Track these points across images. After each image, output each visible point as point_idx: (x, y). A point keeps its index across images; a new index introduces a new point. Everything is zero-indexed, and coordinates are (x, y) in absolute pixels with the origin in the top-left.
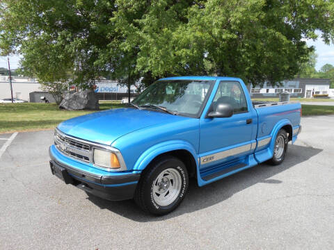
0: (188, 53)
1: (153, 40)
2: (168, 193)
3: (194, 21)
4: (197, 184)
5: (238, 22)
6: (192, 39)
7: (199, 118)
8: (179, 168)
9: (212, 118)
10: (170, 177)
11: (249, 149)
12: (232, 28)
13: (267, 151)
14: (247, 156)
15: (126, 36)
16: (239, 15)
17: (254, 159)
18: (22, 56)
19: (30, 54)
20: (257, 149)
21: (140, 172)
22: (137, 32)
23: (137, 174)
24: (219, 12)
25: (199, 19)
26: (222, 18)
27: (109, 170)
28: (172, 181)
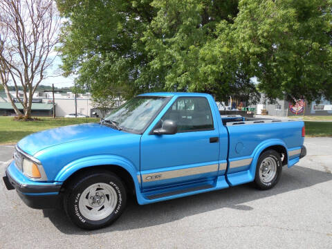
0: (214, 69)
1: (180, 57)
2: (103, 207)
3: (223, 36)
4: (137, 202)
5: (265, 34)
6: (219, 55)
7: (142, 134)
8: (111, 183)
9: (159, 135)
10: (105, 192)
11: (216, 170)
12: (261, 41)
13: (247, 173)
14: (215, 178)
15: (157, 54)
16: (267, 27)
17: (225, 181)
18: (78, 76)
19: (84, 74)
20: (229, 171)
21: (60, 183)
22: (167, 50)
23: (57, 185)
24: (246, 25)
25: (228, 34)
26: (248, 31)
27: (33, 179)
28: (108, 196)
